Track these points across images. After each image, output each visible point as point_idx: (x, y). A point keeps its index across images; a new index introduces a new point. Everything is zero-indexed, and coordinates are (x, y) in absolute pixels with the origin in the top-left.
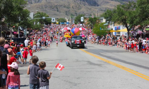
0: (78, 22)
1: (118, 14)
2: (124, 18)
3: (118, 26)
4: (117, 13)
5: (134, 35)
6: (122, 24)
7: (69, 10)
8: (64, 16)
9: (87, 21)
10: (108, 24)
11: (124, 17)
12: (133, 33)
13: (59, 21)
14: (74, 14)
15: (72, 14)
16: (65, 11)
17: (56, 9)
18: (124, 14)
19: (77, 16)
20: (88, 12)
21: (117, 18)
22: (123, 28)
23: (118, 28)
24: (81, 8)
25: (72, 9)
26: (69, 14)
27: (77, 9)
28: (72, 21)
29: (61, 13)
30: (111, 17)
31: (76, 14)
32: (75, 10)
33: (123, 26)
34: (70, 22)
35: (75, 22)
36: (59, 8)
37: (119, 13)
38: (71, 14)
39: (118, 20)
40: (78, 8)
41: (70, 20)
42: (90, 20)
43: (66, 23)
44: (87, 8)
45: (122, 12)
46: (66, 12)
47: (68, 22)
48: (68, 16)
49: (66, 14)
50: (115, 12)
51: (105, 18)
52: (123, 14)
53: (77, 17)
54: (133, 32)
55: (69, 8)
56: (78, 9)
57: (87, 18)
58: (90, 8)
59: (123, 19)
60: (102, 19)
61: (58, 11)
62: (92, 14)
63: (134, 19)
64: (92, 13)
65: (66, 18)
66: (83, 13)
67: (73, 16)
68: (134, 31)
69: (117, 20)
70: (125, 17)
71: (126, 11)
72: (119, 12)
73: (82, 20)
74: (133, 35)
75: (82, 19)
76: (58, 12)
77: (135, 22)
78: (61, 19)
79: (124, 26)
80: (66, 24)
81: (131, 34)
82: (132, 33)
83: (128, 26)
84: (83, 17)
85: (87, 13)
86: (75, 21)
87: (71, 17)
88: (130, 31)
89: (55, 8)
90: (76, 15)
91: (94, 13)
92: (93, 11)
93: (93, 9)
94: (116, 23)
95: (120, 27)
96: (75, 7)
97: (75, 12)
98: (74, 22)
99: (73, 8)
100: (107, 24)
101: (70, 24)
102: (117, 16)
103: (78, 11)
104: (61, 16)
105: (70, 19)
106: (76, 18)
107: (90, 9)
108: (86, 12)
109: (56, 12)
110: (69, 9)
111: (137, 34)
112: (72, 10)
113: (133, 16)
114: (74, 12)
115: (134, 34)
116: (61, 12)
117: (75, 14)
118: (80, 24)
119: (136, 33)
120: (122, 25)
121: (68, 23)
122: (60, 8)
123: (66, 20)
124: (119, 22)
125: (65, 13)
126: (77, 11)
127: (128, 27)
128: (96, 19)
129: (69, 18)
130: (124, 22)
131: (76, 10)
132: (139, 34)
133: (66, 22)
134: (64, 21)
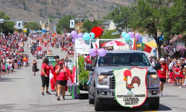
0: (63, 29)
1: (140, 14)
2: (151, 21)
4: (139, 11)
5: (169, 54)
6: (146, 33)
7: (46, 8)
8: (36, 19)
9: (80, 28)
10: (119, 33)
11: (152, 19)
12: (168, 50)
13: (28, 27)
14: (55, 15)
15: (52, 15)
16: (39, 9)
17: (22, 6)
18: (151, 15)
19: (60, 18)
20: (80, 12)
21: (138, 22)
22: (149, 39)
23: (138, 41)
24: (67, 4)
25: (52, 6)
26: (46, 15)
27: (60, 5)
28: (52, 28)
29: (32, 13)
30: (126, 20)
31: (59, 14)
32: (57, 8)
33: (150, 36)
34: (48, 29)
35: (57, 28)
36: (27, 4)
37: (141, 12)
38: (49, 14)
39: (140, 25)
40: (62, 3)
41: (49, 25)
42: (85, 25)
43: (41, 31)
44: (78, 5)
45: (147, 9)
46: (41, 10)
47: (44, 28)
48: (44, 18)
49: (41, 15)
50: (134, 9)
51: (115, 22)
52: (149, 14)
53: (62, 20)
54: (167, 47)
55: (45, 4)
56: (63, 5)
57: (79, 23)
58: (84, 4)
59: (149, 23)
60: (109, 25)
61: (25, 9)
62: (87, 15)
63: (173, 23)
64: (87, 13)
65: (40, 22)
66: (72, 12)
67: (53, 18)
68: (169, 46)
69: (138, 25)
70: (154, 19)
71: (156, 8)
72: (142, 10)
73: (72, 26)
74: (169, 52)
75: (72, 23)
76: (26, 11)
77: (174, 29)
78: (31, 23)
79: (152, 36)
80: (41, 33)
81: (165, 51)
82: (166, 50)
83: (158, 36)
84: (73, 19)
85: (79, 14)
86: (59, 27)
87: (50, 21)
88: (162, 45)
89: (21, 3)
90: (58, 16)
91: (91, 12)
92: (90, 9)
93: (89, 5)
94: (136, 31)
95: (141, 38)
96: (57, 3)
97: (57, 10)
98: (55, 28)
99: (54, 3)
100: (117, 33)
101: (49, 33)
102: (138, 18)
103: (62, 9)
104: (32, 19)
105: (49, 23)
106: (59, 22)
107: (83, 6)
108: (77, 11)
109: (23, 10)
110: (47, 6)
111: (176, 51)
112: (52, 8)
113: (170, 17)
114: (55, 11)
115: (171, 52)
116: (31, 11)
117: (57, 14)
118: (67, 32)
119: (173, 50)
120: (147, 34)
121: (44, 31)
122: (29, 5)
123: (41, 26)
124: (141, 28)
125: (39, 12)
126: (60, 9)
127: (159, 38)
128: (97, 24)
129: (46, 23)
130: (151, 30)
131: (59, 7)
132: (179, 51)
133: (41, 29)
134: (37, 28)
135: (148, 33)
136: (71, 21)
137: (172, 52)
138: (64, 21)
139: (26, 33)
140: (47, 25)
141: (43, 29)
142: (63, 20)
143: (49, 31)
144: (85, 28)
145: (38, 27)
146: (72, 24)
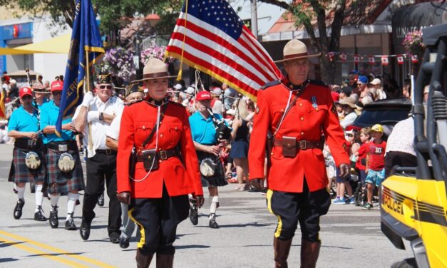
3: (25, 20)
5: (120, 74)
6: (44, 10)
12: (116, 63)
22: (54, 29)
23: (18, 34)
33: (55, 17)
54: (113, 51)
68: (119, 48)
79: (62, 18)
81: (106, 67)
82: (110, 61)
94: (12, 2)
95: (29, 25)
111: (141, 64)
115: (124, 68)
119: (131, 62)
120: (49, 14)
135: (51, 10)
137: (130, 68)
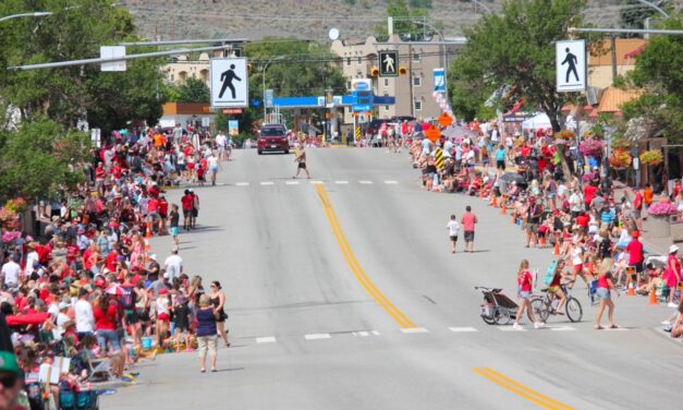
9: (618, 83)
42: (654, 65)
43: (339, 99)
47: (358, 79)
65: (334, 34)
73: (566, 82)
75: (570, 58)
80: (341, 109)
86: (467, 72)
106: (472, 36)
121: (364, 97)
123: (338, 61)
133: (340, 86)
134: (310, 76)
136: (561, 49)
138: (502, 31)
139: (236, 117)
140: (389, 61)
141: (354, 81)
142: (495, 27)
143: (391, 94)
144: (657, 81)
145: (317, 73)
146: (572, 68)
